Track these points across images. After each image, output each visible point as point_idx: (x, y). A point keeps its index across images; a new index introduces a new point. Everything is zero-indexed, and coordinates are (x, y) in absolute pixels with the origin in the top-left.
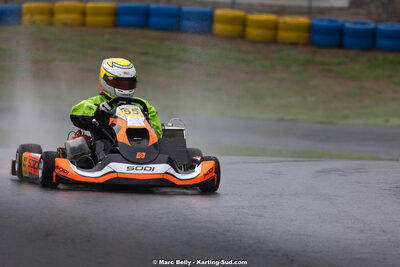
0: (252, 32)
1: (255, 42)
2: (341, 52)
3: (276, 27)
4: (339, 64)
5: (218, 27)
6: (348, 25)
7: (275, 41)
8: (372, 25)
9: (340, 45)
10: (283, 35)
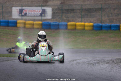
0: (27, 26)
1: (28, 29)
2: (50, 30)
3: (33, 24)
4: (50, 33)
5: (18, 25)
6: (52, 23)
7: (33, 28)
8: (58, 23)
9: (50, 28)
10: (35, 26)
